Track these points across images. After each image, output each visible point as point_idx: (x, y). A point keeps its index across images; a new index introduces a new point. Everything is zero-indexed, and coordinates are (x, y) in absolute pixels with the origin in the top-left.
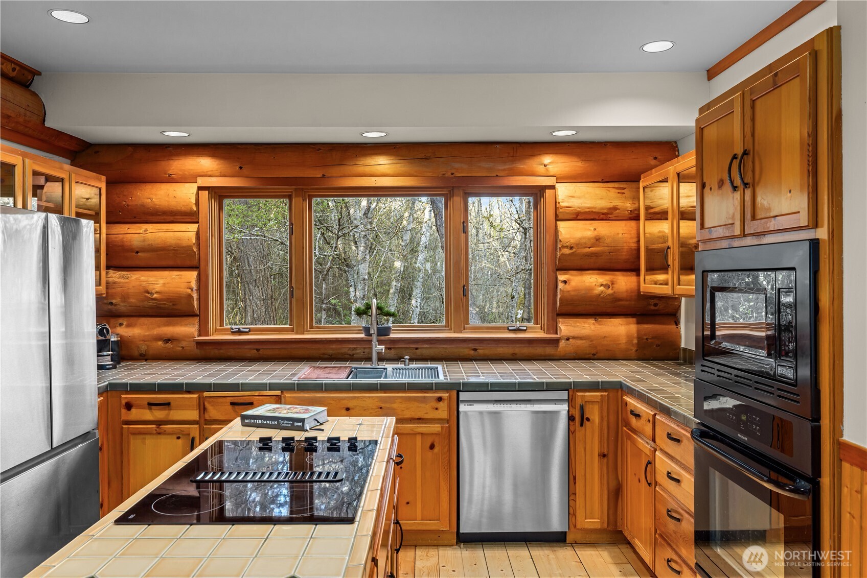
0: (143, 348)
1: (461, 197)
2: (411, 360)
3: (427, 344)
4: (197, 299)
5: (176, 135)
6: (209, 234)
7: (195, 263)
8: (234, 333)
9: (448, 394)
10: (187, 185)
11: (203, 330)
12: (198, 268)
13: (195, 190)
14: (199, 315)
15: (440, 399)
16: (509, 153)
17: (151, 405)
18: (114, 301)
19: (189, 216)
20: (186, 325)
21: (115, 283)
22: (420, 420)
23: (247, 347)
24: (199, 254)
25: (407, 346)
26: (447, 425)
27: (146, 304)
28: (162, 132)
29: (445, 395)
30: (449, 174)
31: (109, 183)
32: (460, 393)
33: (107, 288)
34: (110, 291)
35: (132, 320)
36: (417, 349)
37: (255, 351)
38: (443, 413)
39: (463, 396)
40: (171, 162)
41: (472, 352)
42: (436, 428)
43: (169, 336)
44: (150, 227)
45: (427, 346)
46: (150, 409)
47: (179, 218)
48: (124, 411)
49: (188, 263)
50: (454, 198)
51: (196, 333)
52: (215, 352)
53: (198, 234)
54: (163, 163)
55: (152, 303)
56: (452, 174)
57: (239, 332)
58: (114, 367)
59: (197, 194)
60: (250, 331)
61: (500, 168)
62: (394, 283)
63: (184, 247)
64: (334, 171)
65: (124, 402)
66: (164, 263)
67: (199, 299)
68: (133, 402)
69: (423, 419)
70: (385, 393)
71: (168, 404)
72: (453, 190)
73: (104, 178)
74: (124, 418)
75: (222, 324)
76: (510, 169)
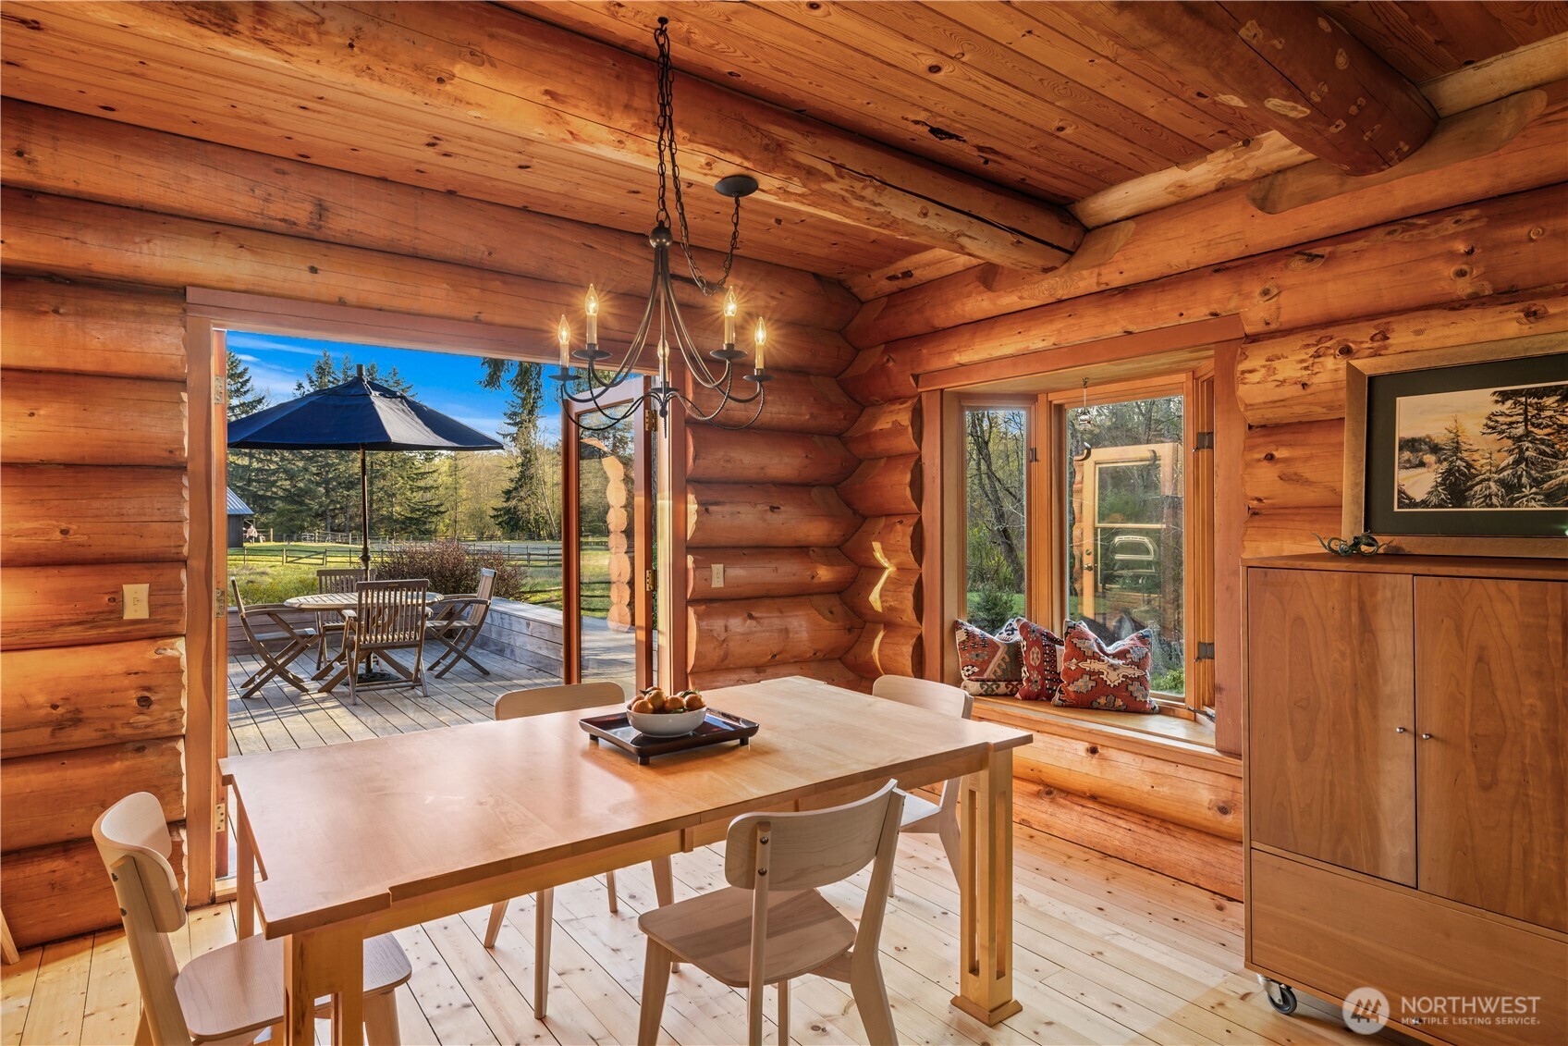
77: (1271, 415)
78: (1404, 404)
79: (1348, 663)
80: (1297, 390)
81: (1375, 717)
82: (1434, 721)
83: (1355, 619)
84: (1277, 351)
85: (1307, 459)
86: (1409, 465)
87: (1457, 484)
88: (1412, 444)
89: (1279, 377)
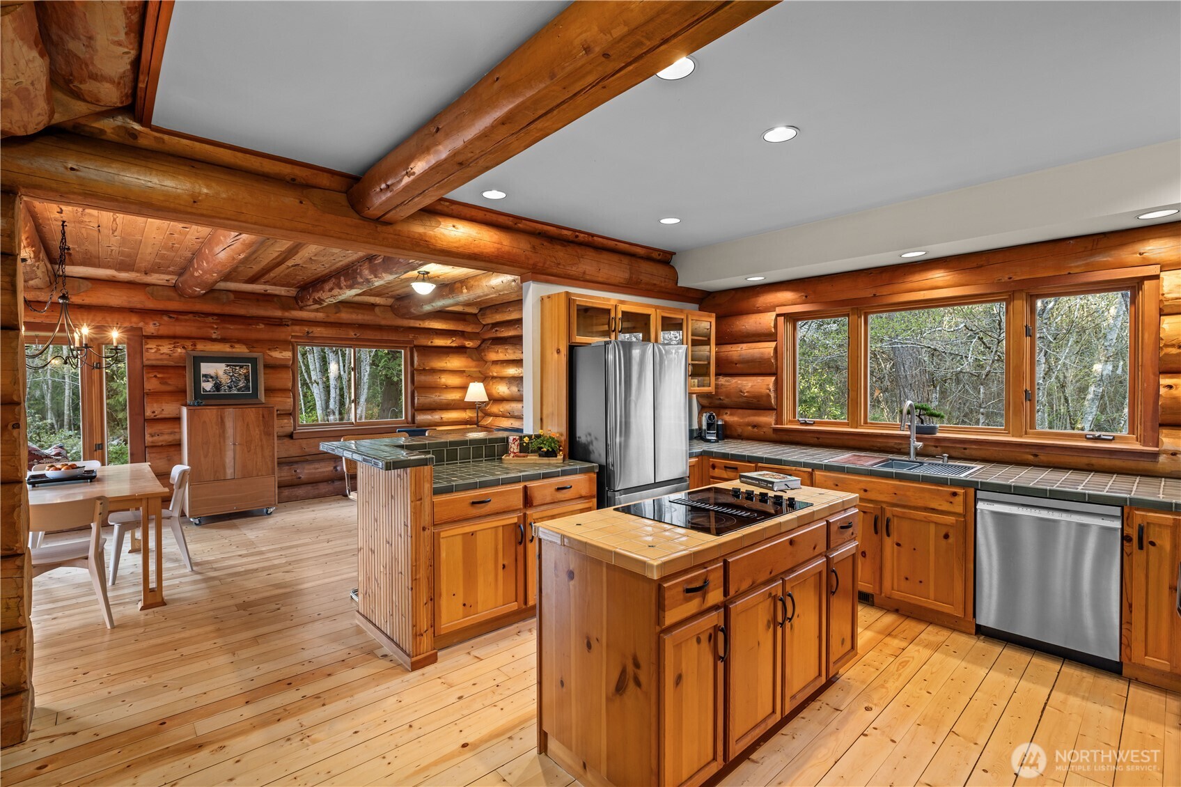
0: (739, 430)
1: (1023, 300)
2: (950, 458)
3: (974, 445)
4: (774, 397)
5: (756, 279)
6: (785, 349)
7: (774, 370)
8: (802, 424)
9: (963, 491)
10: (769, 314)
11: (779, 420)
12: (777, 374)
13: (774, 317)
14: (777, 409)
15: (955, 494)
16: (1086, 247)
17: (726, 468)
18: (722, 398)
19: (770, 336)
20: (766, 416)
21: (722, 385)
22: (933, 510)
23: (809, 435)
24: (777, 364)
25: (953, 445)
26: (963, 520)
27: (741, 400)
28: (746, 279)
29: (961, 491)
30: (1006, 279)
31: (718, 319)
32: (978, 491)
33: (716, 388)
34: (720, 390)
35: (734, 410)
36: (965, 449)
37: (816, 439)
38: (959, 509)
39: (980, 494)
40: (758, 298)
41: (1031, 457)
42: (951, 519)
43: (755, 424)
44: (744, 346)
45: (974, 447)
46: (726, 470)
47: (763, 338)
48: (711, 469)
49: (769, 371)
50: (1015, 302)
51: (773, 422)
52: (785, 437)
53: (776, 349)
54: (753, 300)
55: (744, 399)
56: (1010, 278)
57: (806, 424)
58: (716, 441)
59: (776, 320)
60: (814, 423)
61: (1072, 265)
62: (1092, 389)
63: (765, 359)
64: (885, 290)
65: (711, 464)
66: (753, 372)
67: (776, 398)
68: (716, 464)
69: (937, 510)
70: (900, 481)
71: (736, 468)
72: (1013, 294)
73: (714, 315)
74: (711, 474)
75: (794, 417)
76: (1087, 265)
77: (154, 363)
78: (202, 365)
79: (218, 431)
80: (167, 357)
81: (224, 442)
82: (238, 441)
83: (219, 420)
84: (160, 343)
85: (169, 378)
86: (204, 381)
87: (218, 386)
88: (205, 376)
89: (162, 352)
